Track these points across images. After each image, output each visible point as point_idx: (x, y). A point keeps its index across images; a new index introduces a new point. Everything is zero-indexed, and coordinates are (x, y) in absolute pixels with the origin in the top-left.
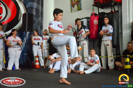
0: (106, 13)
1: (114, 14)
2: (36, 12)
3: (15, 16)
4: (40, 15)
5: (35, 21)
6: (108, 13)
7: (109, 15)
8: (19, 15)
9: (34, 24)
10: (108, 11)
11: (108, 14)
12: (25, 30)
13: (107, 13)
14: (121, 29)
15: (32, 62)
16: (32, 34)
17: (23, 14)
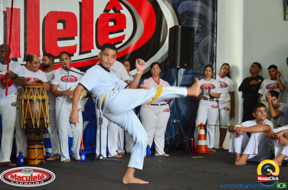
2: (200, 23)
3: (152, 33)
4: (210, 28)
5: (198, 44)
8: (162, 31)
9: (196, 50)
12: (174, 65)
15: (190, 138)
16: (190, 74)
17: (170, 29)
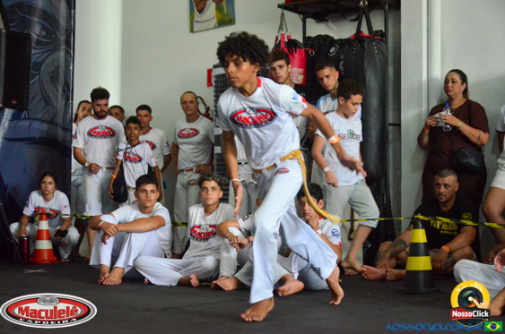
0: (336, 38)
1: (366, 45)
2: (44, 28)
4: (63, 38)
5: (41, 63)
6: (345, 40)
7: (347, 47)
9: (36, 75)
10: (342, 31)
11: (342, 43)
13: (341, 40)
14: (394, 109)
16: (24, 118)
